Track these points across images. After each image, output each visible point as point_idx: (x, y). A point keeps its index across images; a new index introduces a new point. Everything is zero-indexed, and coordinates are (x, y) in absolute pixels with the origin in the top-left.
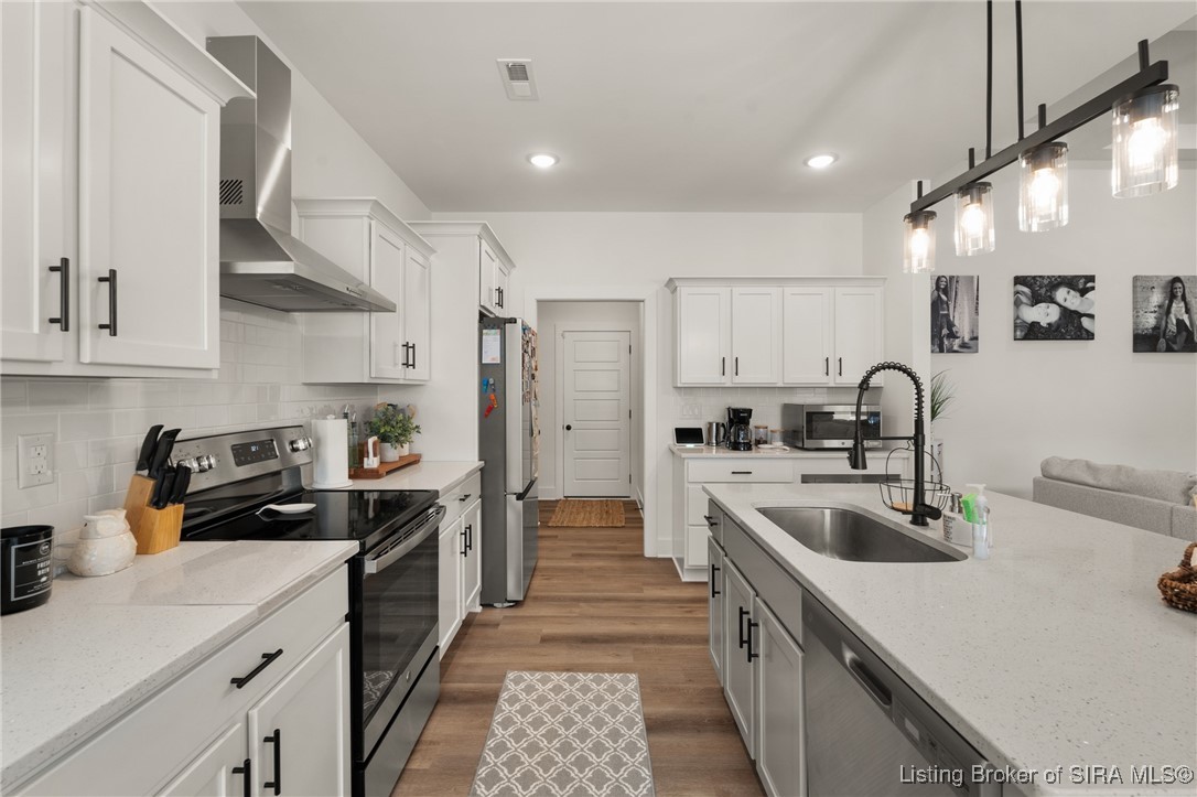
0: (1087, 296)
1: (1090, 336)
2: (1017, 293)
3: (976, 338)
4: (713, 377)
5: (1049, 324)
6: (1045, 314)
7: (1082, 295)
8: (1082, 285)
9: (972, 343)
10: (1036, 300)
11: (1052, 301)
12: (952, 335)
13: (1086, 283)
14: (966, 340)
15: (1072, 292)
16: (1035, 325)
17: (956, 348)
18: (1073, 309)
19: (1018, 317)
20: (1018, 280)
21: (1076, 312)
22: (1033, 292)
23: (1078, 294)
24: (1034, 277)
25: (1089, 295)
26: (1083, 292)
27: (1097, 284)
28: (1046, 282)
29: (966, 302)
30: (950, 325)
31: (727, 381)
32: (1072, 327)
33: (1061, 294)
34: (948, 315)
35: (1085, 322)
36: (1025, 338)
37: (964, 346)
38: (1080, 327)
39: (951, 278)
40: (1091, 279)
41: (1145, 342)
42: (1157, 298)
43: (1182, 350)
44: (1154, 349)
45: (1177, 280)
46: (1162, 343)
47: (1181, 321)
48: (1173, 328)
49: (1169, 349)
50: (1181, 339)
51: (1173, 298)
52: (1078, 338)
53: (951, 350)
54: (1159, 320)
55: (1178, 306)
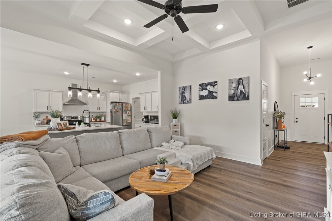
0: (215, 87)
2: (199, 88)
3: (191, 100)
5: (206, 95)
6: (205, 93)
7: (213, 87)
9: (190, 101)
10: (203, 89)
11: (206, 89)
12: (186, 100)
13: (214, 84)
14: (188, 100)
15: (211, 86)
16: (202, 95)
17: (186, 102)
18: (211, 91)
19: (199, 94)
21: (212, 92)
22: (202, 88)
23: (212, 87)
24: (202, 84)
25: (216, 87)
26: (214, 86)
28: (205, 85)
29: (188, 92)
30: (185, 97)
32: (211, 96)
33: (209, 87)
34: (185, 95)
35: (214, 94)
36: (201, 99)
37: (188, 102)
38: (213, 95)
39: (185, 86)
41: (232, 98)
42: (234, 85)
43: (242, 100)
44: (233, 100)
45: (241, 79)
46: (236, 98)
47: (241, 92)
48: (239, 93)
49: (238, 100)
50: (242, 97)
51: (239, 84)
52: (213, 98)
53: (185, 103)
54: (235, 91)
55: (241, 87)
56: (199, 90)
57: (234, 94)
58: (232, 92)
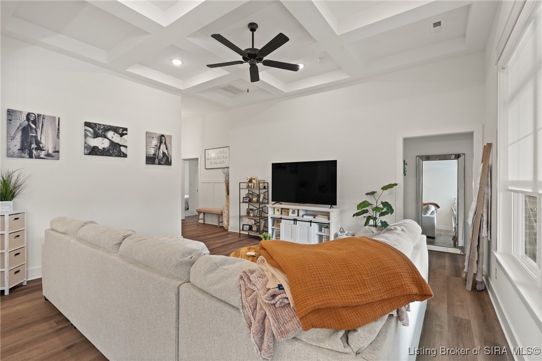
0: (123, 137)
1: (125, 156)
2: (85, 130)
3: (58, 152)
5: (104, 148)
6: (101, 143)
7: (121, 137)
8: (122, 132)
9: (55, 154)
10: (96, 135)
11: (105, 137)
12: (39, 148)
13: (123, 131)
14: (50, 152)
15: (116, 134)
16: (95, 147)
17: (42, 156)
18: (116, 142)
19: (85, 143)
20: (87, 124)
21: (118, 144)
22: (95, 131)
23: (119, 136)
24: (95, 124)
25: (125, 137)
26: (122, 135)
27: (128, 132)
28: (102, 127)
29: (50, 131)
30: (38, 143)
32: (115, 150)
33: (110, 134)
34: (36, 137)
35: (123, 149)
36: (89, 154)
37: (48, 155)
38: (120, 151)
40: (126, 129)
41: (150, 160)
42: (155, 142)
43: (165, 164)
44: (154, 163)
45: (163, 136)
46: (157, 161)
47: (164, 153)
48: (161, 155)
49: (160, 164)
50: (164, 160)
51: (161, 142)
52: (119, 156)
53: (38, 157)
54: (156, 151)
55: (163, 147)
56: (86, 136)
57: (154, 154)
58: (152, 151)
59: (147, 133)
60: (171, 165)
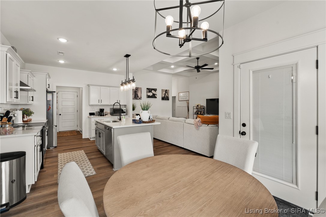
1: (156, 98)
4: (97, 103)
5: (151, 96)
6: (150, 94)
8: (155, 90)
9: (141, 98)
10: (149, 92)
11: (151, 92)
12: (138, 97)
16: (149, 96)
19: (147, 94)
20: (147, 89)
21: (154, 94)
25: (156, 92)
26: (155, 91)
27: (157, 90)
29: (140, 92)
30: (138, 95)
31: (99, 104)
32: (154, 96)
33: (153, 91)
35: (156, 95)
36: (148, 98)
37: (139, 98)
40: (156, 89)
41: (163, 99)
42: (164, 93)
43: (167, 100)
44: (164, 100)
45: (166, 90)
47: (167, 96)
48: (166, 97)
49: (166, 100)
50: (167, 99)
51: (166, 92)
52: (155, 98)
53: (138, 99)
54: (164, 96)
55: (167, 94)
56: (147, 92)
57: (164, 97)
58: (163, 96)
59: (162, 90)
60: (169, 100)
